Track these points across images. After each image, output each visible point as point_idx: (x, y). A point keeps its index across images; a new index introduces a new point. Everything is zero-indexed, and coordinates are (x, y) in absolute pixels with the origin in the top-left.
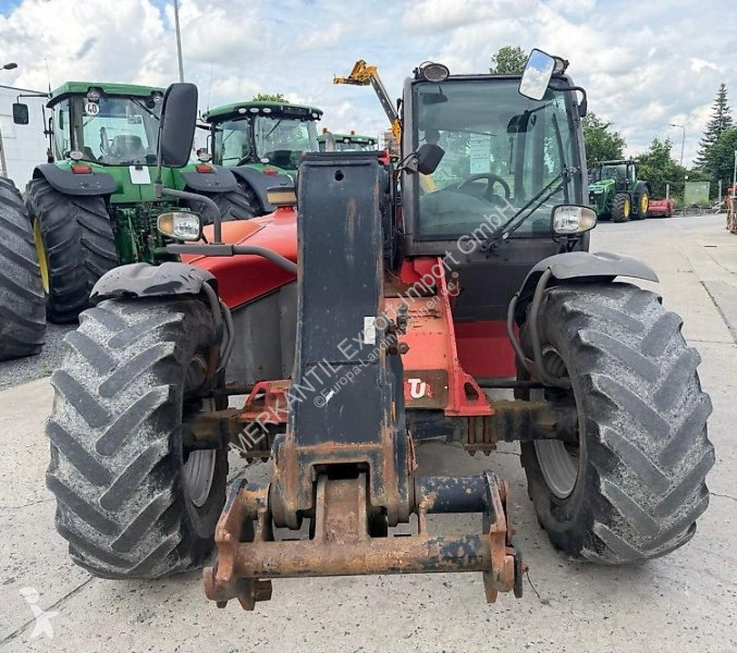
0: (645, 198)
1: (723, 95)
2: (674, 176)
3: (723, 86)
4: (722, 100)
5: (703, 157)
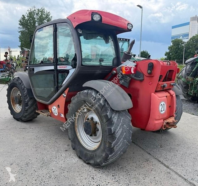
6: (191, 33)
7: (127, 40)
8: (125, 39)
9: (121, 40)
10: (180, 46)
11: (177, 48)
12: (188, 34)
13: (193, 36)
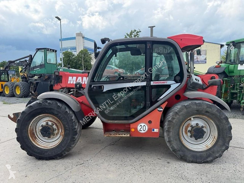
6: (78, 47)
7: (55, 51)
8: (53, 50)
9: (48, 50)
10: (71, 58)
11: (68, 60)
12: (76, 48)
13: (81, 50)
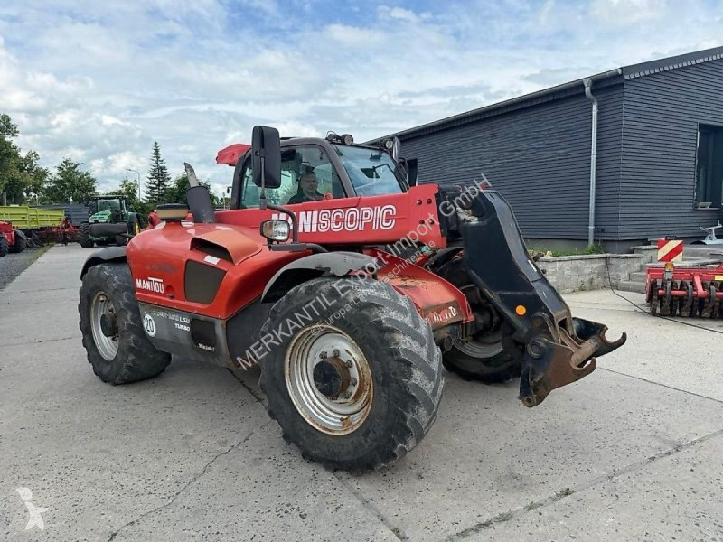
0: (137, 226)
1: (157, 150)
2: (142, 209)
3: (156, 143)
4: (157, 153)
5: (149, 195)
